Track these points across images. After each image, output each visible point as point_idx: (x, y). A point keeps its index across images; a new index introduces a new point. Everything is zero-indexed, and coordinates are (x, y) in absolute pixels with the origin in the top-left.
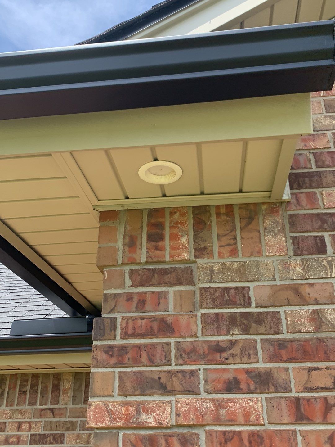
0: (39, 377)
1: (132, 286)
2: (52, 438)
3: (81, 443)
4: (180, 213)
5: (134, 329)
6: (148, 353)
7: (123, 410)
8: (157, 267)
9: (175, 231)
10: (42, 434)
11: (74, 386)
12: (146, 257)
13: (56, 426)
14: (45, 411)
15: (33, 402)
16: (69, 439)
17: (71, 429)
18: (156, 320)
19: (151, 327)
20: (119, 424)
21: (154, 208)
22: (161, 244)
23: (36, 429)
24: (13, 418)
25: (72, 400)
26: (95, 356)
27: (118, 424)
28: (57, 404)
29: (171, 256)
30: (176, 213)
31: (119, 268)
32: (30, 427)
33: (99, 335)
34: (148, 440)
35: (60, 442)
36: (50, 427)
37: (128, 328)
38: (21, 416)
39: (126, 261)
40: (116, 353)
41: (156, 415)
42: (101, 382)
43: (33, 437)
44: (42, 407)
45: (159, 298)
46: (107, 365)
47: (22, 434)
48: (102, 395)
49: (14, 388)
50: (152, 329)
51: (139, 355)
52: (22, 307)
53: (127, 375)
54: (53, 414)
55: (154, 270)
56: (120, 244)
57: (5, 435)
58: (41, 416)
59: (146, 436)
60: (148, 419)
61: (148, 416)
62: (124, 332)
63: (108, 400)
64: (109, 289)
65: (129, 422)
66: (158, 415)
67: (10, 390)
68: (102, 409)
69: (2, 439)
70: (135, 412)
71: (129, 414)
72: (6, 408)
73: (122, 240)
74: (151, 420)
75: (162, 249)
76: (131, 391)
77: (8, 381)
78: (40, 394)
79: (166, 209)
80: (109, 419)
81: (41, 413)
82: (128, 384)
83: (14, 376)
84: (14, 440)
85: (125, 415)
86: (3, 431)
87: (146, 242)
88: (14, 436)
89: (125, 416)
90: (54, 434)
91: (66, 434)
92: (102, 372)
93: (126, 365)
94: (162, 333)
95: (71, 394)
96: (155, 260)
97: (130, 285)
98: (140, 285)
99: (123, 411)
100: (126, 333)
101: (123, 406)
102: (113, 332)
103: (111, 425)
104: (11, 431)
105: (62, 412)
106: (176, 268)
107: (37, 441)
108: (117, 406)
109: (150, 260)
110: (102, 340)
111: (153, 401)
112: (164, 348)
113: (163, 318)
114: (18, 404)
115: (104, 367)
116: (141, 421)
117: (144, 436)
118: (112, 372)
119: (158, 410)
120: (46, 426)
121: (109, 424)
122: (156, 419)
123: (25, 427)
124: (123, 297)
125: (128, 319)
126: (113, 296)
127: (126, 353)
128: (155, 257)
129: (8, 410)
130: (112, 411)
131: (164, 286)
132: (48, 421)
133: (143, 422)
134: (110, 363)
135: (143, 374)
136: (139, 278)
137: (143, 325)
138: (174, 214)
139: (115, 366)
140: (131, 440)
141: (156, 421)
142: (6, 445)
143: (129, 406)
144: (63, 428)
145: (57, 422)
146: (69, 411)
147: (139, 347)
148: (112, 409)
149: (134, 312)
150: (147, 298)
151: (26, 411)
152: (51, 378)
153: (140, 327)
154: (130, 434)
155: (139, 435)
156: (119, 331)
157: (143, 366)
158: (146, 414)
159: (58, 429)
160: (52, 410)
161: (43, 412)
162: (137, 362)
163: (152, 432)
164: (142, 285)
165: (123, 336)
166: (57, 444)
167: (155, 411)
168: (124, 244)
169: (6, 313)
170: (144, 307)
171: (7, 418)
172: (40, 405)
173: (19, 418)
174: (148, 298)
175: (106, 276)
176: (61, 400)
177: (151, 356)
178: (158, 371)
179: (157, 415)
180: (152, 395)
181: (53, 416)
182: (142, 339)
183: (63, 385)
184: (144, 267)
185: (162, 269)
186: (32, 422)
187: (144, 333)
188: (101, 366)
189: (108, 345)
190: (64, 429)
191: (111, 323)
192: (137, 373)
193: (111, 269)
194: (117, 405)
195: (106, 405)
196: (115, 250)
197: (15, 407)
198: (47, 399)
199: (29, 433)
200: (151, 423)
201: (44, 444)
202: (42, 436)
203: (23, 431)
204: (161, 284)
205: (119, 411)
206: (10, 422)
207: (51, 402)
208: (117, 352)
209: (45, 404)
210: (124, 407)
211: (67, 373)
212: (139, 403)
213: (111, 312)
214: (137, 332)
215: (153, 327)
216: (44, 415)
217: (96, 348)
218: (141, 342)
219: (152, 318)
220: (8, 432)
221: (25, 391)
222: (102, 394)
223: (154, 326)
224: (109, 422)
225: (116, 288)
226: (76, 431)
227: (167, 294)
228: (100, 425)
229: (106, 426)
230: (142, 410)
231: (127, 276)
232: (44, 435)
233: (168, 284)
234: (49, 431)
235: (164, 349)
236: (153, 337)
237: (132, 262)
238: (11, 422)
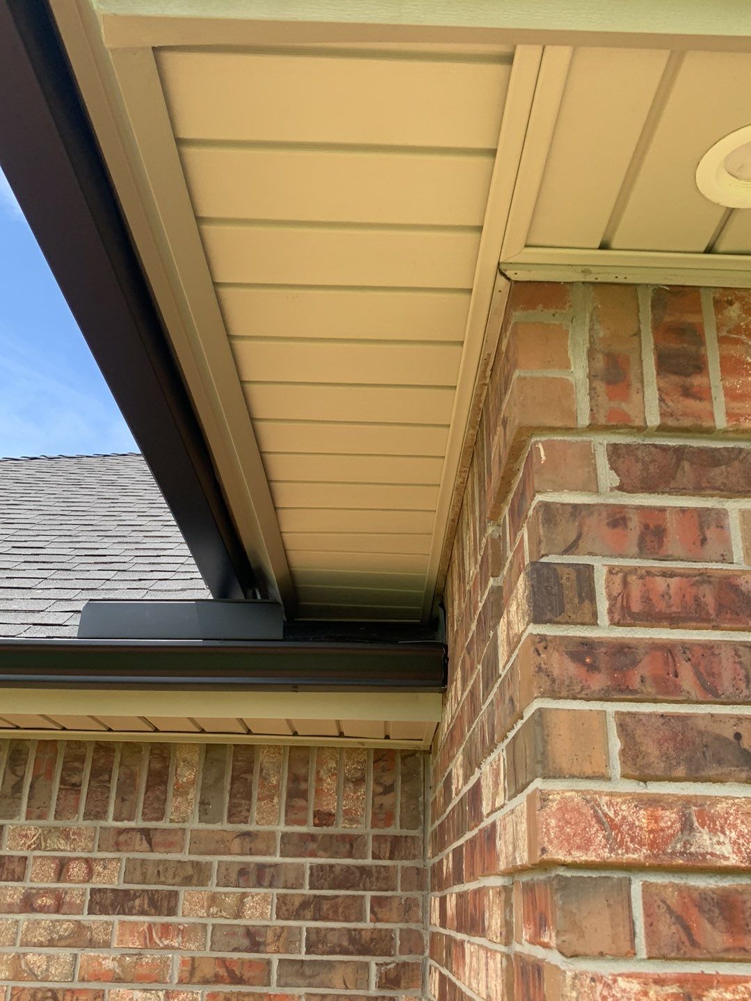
0: (114, 751)
1: (621, 488)
2: (146, 901)
3: (222, 917)
4: (744, 305)
5: (647, 599)
6: (696, 667)
7: (642, 819)
8: (688, 444)
9: (734, 351)
10: (122, 890)
11: (204, 778)
12: (658, 413)
13: (156, 871)
14: (129, 835)
15: (98, 812)
16: (190, 904)
17: (194, 881)
18: (710, 582)
19: (696, 599)
20: (635, 856)
21: (667, 286)
22: (696, 381)
23: (104, 877)
24: (46, 847)
25: (199, 811)
26: (543, 665)
27: (631, 855)
28: (159, 819)
29: (730, 415)
30: (731, 303)
31: (579, 439)
32: (90, 872)
33: (549, 608)
34: (718, 904)
35: (166, 912)
36: (143, 874)
37: (628, 596)
38: (66, 844)
39: (602, 420)
40: (603, 661)
41: (738, 836)
42: (570, 739)
43: (97, 897)
44: (119, 824)
45: (700, 525)
46: (583, 692)
47: (70, 888)
48: (576, 773)
49: (49, 774)
50: (698, 605)
51: (671, 670)
52: (60, 579)
53: (644, 725)
54: (149, 842)
55: (679, 451)
56: (578, 372)
57: (24, 888)
58: (117, 847)
59: (710, 893)
60: (718, 847)
61: (715, 840)
62: (619, 605)
63: (594, 789)
64: (555, 490)
65: (663, 851)
66: (743, 836)
67: (38, 778)
68: (581, 814)
69: (17, 898)
70: (678, 825)
71: (662, 830)
72: (28, 822)
73: (585, 362)
74: (726, 850)
75: (703, 395)
76: (660, 767)
77: (34, 757)
78: (117, 792)
79: (702, 291)
80: (604, 841)
81: (119, 840)
82: (651, 749)
83: (47, 746)
84: (48, 901)
85: (650, 832)
86: (19, 877)
87: (655, 373)
88: (47, 892)
89: (651, 836)
90: (152, 891)
91: (183, 892)
92: (569, 710)
93: (638, 696)
94: (728, 616)
95: (195, 796)
96: (687, 422)
97: (614, 485)
98: (642, 488)
99: (644, 820)
100: (626, 609)
101: (641, 806)
102: (587, 603)
103: (611, 857)
104: (39, 879)
105: (170, 838)
106: (741, 450)
107: (109, 907)
108: (624, 807)
109: (671, 422)
110: (559, 623)
111: (726, 798)
112: (739, 657)
113: (727, 578)
114: (58, 815)
115: (575, 698)
116: (698, 850)
117: (704, 893)
118: (599, 712)
119: (742, 822)
120: (132, 870)
121: (607, 855)
122: (739, 848)
123: (77, 870)
124: (600, 515)
125: (627, 573)
126: (570, 509)
127: (635, 663)
128: (684, 414)
129: (33, 828)
130: (612, 820)
131: (712, 496)
132: (135, 859)
133: (703, 855)
134: (589, 687)
135: (688, 722)
136: (637, 469)
137: (672, 591)
138: (726, 305)
139: (605, 696)
140: (668, 902)
141: (741, 852)
142: (26, 914)
143: (660, 808)
144: (174, 878)
145: (160, 862)
146: (191, 838)
147: (668, 649)
148: (611, 814)
149: (636, 558)
150: (669, 524)
151: (78, 833)
152: (146, 754)
153: (663, 596)
154: (665, 886)
155: (689, 888)
156: (603, 605)
157: (688, 701)
158: (710, 831)
159: (163, 879)
160: (146, 833)
161: (122, 838)
162: (667, 689)
163: (727, 883)
164: (649, 487)
165: (617, 617)
166: (159, 915)
167: (735, 826)
168: (593, 374)
169: (24, 590)
170: (662, 546)
171: (29, 847)
172: (116, 819)
173: (64, 849)
174: (671, 523)
175: (544, 458)
176: (170, 809)
177: (705, 675)
178: (731, 717)
179: (741, 835)
180: (721, 782)
181: (149, 849)
182: (672, 629)
183: (176, 774)
184: (648, 441)
185: (701, 451)
186: (96, 859)
187: (679, 613)
188: (564, 693)
189: (576, 637)
190: (178, 879)
191: (578, 577)
192: (672, 720)
193: (555, 438)
194: (624, 802)
195: (592, 803)
196: (567, 390)
197: (51, 821)
198: (135, 805)
199: (89, 886)
200: (727, 858)
201: (124, 914)
202: (121, 893)
203: (71, 881)
204: (704, 489)
205: (630, 819)
206: (35, 858)
207: (144, 814)
208: (607, 658)
209: (129, 819)
210: (645, 810)
211: (185, 744)
212: (688, 801)
213: (570, 552)
214: (657, 610)
215: (702, 598)
216: (126, 843)
217: (543, 644)
218: (672, 637)
219: (695, 576)
220: (31, 881)
221: (78, 783)
222: (575, 771)
223: (704, 596)
224: (607, 850)
225: (574, 489)
226: (207, 886)
227: (722, 516)
228: (580, 856)
229: (598, 860)
230: (698, 821)
231: (602, 462)
232: (126, 892)
233: (722, 490)
234: (139, 883)
235: (742, 659)
236: (706, 625)
237: (619, 424)
238: (41, 857)
